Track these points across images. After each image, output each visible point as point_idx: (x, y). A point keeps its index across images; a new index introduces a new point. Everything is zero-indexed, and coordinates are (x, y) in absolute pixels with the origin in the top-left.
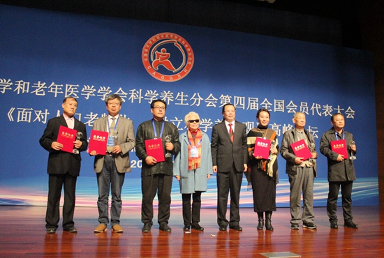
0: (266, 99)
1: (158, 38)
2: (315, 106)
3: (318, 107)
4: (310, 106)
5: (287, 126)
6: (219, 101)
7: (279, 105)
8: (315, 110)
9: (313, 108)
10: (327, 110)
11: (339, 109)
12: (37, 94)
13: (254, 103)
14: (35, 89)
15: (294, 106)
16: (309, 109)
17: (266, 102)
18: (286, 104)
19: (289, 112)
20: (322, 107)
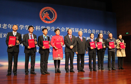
0: (81, 29)
1: (45, 9)
2: (97, 31)
3: (98, 31)
4: (95, 31)
5: (88, 37)
6: (66, 29)
7: (85, 31)
8: (97, 32)
9: (96, 31)
10: (101, 32)
11: (105, 32)
12: (4, 28)
13: (77, 30)
14: (3, 26)
15: (90, 31)
17: (81, 30)
18: (88, 30)
19: (89, 33)
20: (99, 31)
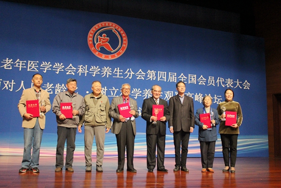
0: (182, 74)
2: (220, 79)
3: (222, 80)
4: (216, 80)
5: (198, 94)
6: (147, 75)
7: (192, 79)
8: (220, 82)
9: (218, 81)
10: (229, 83)
11: (238, 82)
12: (5, 68)
13: (173, 77)
14: (4, 64)
15: (204, 79)
16: (215, 82)
17: (182, 76)
18: (197, 78)
19: (200, 84)
20: (225, 81)
